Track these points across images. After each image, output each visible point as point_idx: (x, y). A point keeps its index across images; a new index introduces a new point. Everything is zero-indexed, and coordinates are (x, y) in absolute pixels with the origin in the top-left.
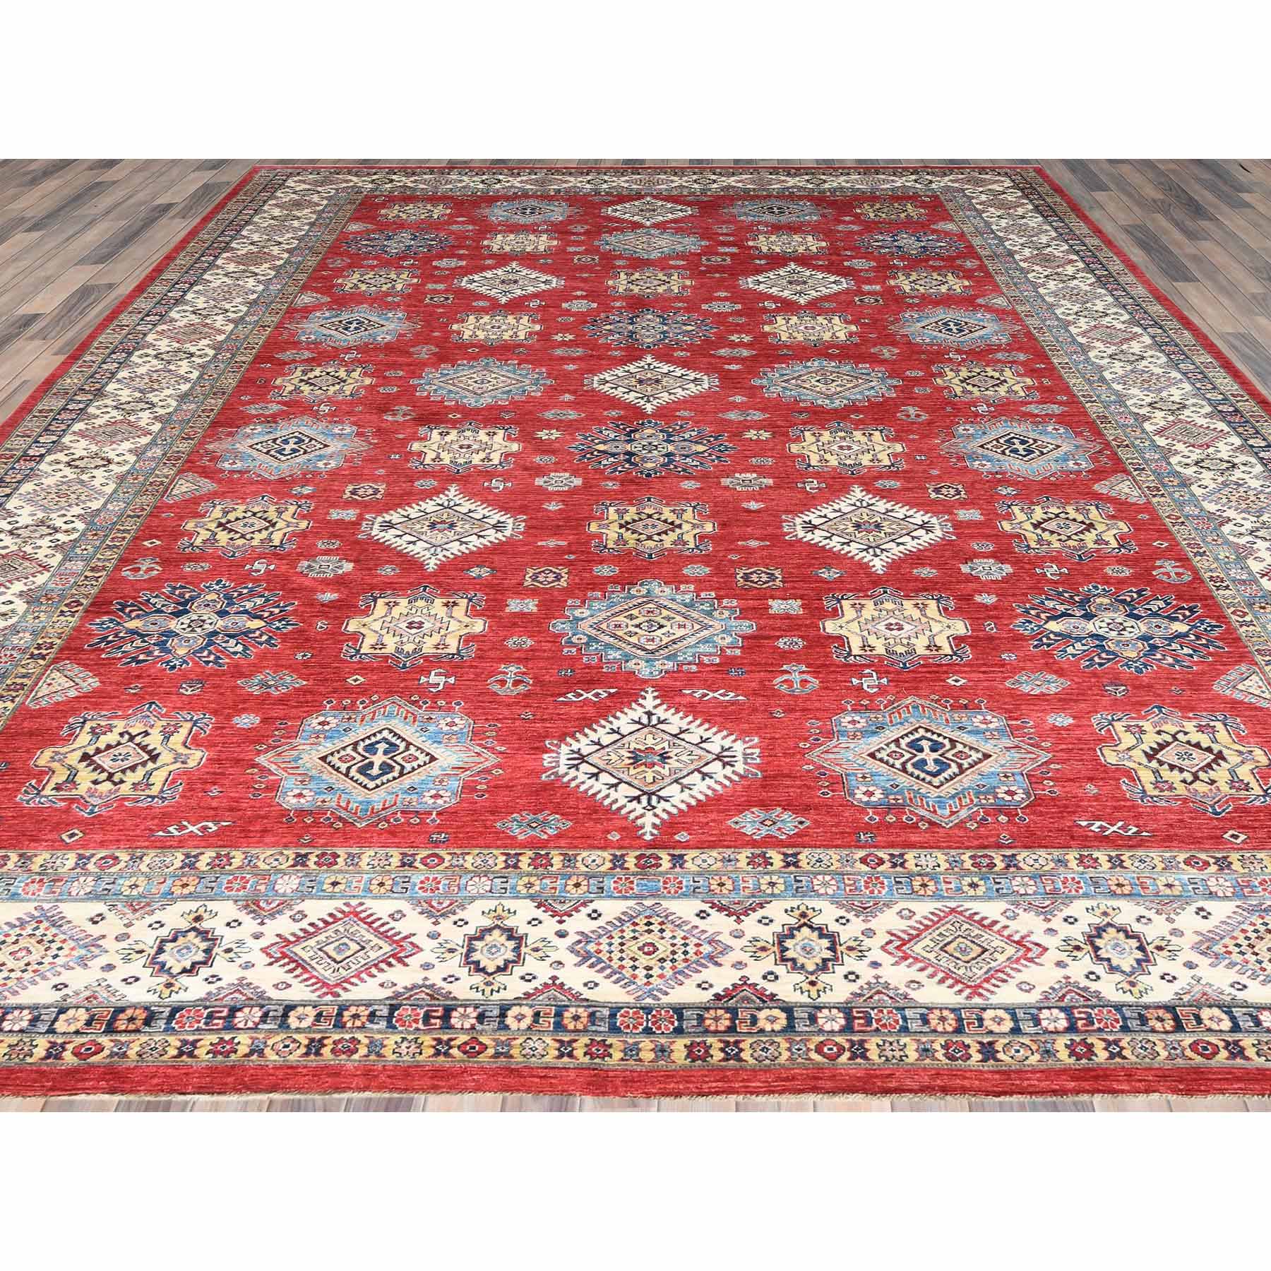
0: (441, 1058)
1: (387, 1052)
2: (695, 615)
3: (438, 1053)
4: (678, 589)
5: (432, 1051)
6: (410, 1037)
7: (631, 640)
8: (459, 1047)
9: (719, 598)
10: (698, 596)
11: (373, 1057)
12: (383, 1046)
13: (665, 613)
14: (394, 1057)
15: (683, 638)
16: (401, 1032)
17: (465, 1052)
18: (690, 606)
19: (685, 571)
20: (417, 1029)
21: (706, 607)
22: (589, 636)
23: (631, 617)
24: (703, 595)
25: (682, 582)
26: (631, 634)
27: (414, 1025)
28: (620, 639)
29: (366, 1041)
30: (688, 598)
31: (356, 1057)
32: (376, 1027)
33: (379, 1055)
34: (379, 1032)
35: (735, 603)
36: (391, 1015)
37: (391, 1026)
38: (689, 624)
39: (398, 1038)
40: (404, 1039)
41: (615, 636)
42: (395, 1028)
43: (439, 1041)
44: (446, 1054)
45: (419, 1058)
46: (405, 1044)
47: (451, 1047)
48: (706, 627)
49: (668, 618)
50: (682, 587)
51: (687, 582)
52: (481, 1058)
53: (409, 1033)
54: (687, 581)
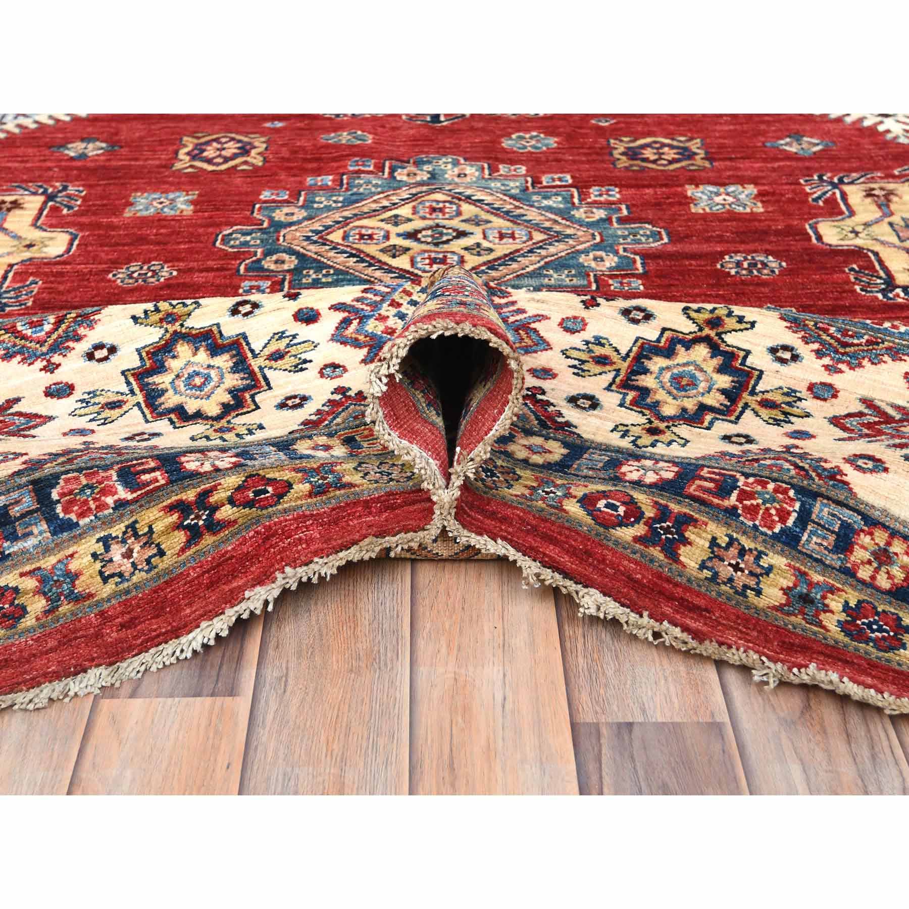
0: (208, 540)
1: (89, 582)
2: (533, 215)
3: (194, 535)
4: (493, 169)
5: (180, 537)
6: (117, 530)
7: (396, 263)
8: (231, 501)
9: (582, 185)
10: (536, 182)
11: (65, 608)
12: (74, 576)
13: (468, 210)
14: (110, 587)
15: (511, 257)
16: (92, 528)
17: (249, 504)
18: (523, 197)
19: (506, 143)
20: (121, 504)
21: (555, 202)
22: (301, 257)
23: (396, 221)
24: (545, 180)
25: (503, 161)
26: (395, 252)
27: (110, 500)
28: (372, 262)
29: (30, 583)
30: (514, 186)
31: (28, 621)
32: (30, 543)
33: (78, 599)
34: (47, 551)
35: (615, 194)
36: (45, 505)
37: (60, 527)
38: (521, 233)
39: (91, 544)
40: (106, 542)
41: (358, 255)
42: (70, 526)
43: (182, 508)
44: (213, 526)
45: (163, 564)
46: (116, 553)
47: (215, 508)
48: (559, 237)
49: (476, 221)
50: (503, 169)
51: (512, 162)
52: (287, 502)
53: (109, 522)
54: (512, 158)
